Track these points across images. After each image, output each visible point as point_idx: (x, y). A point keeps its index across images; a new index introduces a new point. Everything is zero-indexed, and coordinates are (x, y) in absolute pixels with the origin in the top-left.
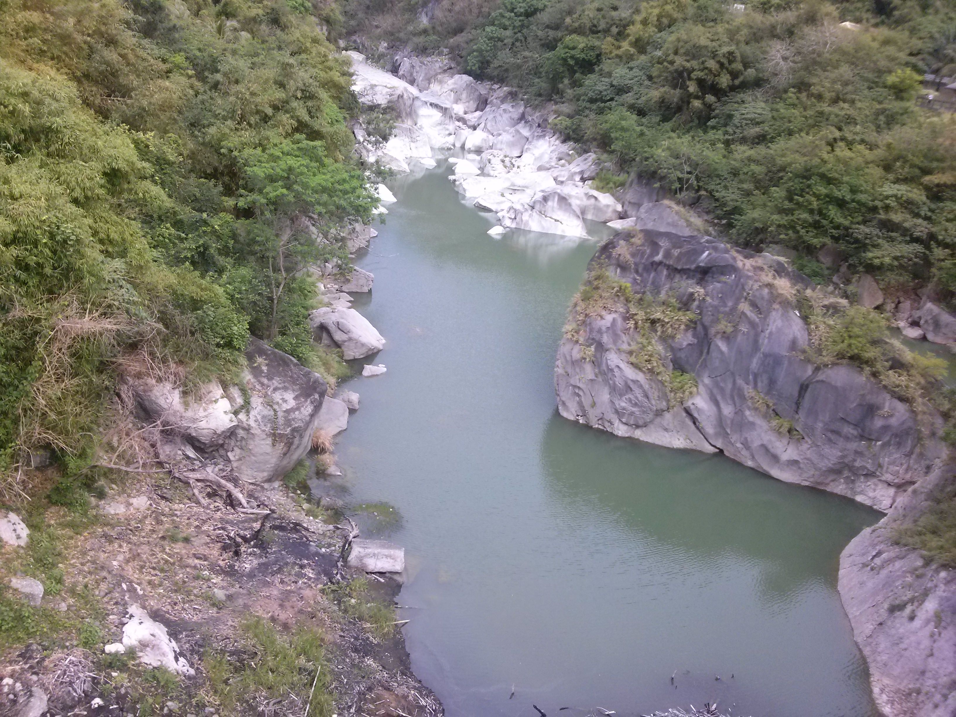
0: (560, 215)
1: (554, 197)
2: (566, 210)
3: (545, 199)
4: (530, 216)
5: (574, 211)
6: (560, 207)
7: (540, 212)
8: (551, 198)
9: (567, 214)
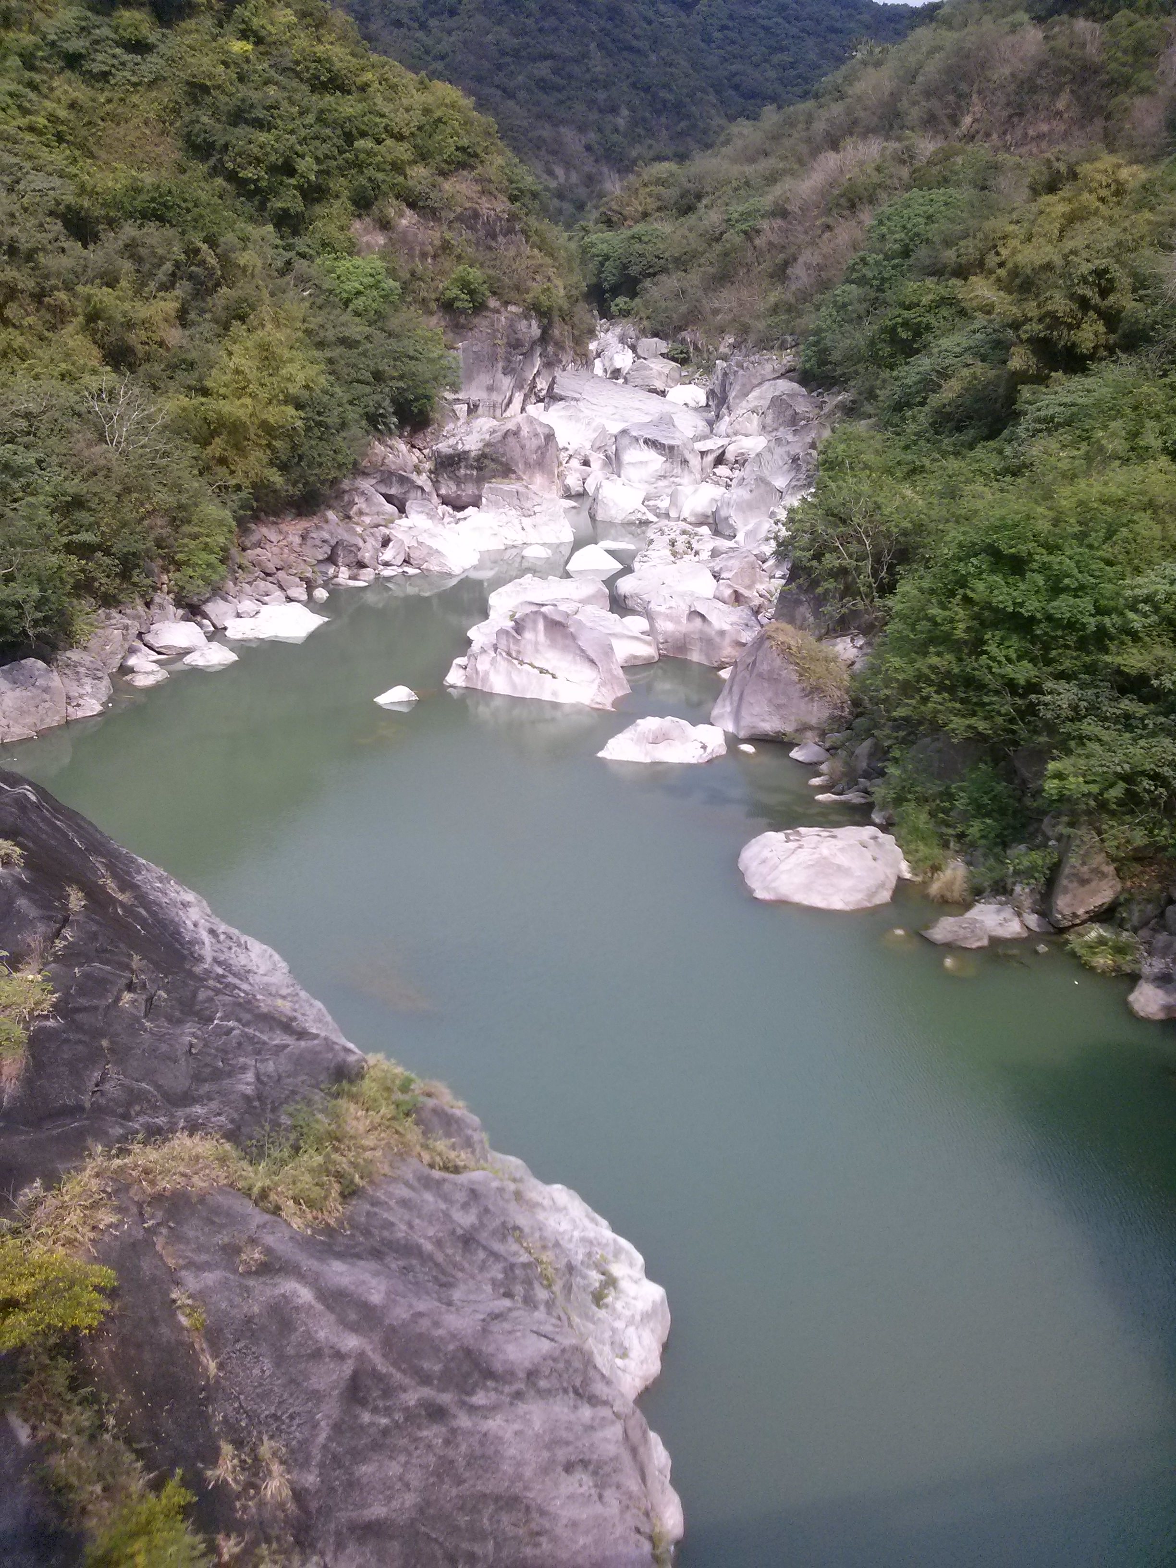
0: (551, 659)
1: (535, 622)
2: (565, 649)
3: (519, 627)
4: (493, 662)
5: (583, 651)
6: (553, 644)
7: (509, 654)
8: (529, 624)
9: (570, 657)
